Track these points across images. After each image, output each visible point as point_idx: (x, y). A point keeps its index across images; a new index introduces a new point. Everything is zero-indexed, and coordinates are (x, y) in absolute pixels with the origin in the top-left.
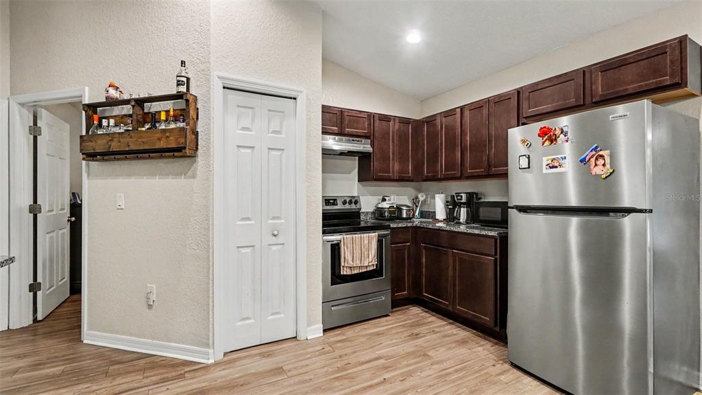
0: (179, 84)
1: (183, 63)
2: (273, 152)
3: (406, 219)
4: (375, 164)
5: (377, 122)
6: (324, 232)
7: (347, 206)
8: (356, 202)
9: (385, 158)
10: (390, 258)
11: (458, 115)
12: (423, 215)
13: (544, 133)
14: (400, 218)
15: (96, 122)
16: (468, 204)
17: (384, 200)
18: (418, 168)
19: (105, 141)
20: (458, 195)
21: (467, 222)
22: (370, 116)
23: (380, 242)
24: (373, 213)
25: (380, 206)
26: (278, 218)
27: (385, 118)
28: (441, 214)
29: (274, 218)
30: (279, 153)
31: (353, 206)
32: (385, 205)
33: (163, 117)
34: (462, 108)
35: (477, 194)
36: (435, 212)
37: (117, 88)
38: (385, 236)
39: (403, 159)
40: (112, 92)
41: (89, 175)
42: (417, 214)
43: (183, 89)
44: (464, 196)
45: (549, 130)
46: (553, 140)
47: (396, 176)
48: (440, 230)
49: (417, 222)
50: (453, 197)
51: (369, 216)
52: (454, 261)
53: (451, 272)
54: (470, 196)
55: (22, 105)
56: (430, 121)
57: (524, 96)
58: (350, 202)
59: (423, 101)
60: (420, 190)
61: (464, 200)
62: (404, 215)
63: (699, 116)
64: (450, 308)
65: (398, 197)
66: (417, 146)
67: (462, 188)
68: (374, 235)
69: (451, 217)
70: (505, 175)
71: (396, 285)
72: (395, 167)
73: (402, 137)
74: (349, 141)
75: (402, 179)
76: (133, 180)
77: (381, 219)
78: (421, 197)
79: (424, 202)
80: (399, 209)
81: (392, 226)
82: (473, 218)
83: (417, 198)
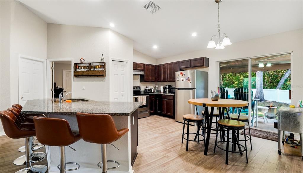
0: (102, 60)
1: (102, 55)
2: (122, 76)
3: (153, 92)
4: (145, 77)
5: (145, 66)
6: (134, 95)
7: (137, 89)
8: (140, 88)
9: (147, 76)
10: (149, 102)
11: (166, 65)
12: (157, 91)
13: (181, 74)
14: (151, 92)
15: (77, 68)
16: (169, 88)
17: (147, 87)
18: (156, 78)
19: (81, 73)
20: (166, 86)
21: (168, 93)
22: (144, 64)
23: (147, 98)
24: (144, 91)
25: (146, 89)
26: (123, 92)
27: (147, 65)
28: (162, 91)
29: (122, 92)
30: (123, 76)
31: (139, 89)
32: (147, 89)
33: (97, 67)
34: (167, 64)
35: (171, 86)
36: (160, 91)
37: (83, 59)
38: (148, 96)
39: (152, 76)
40: (82, 61)
41: (73, 81)
42: (156, 91)
43: (103, 61)
44: (168, 86)
45: (182, 73)
46: (183, 75)
47: (150, 81)
48: (162, 95)
49: (156, 93)
50: (165, 86)
51: (143, 92)
52: (165, 102)
53: (164, 105)
54: (169, 86)
55: (50, 61)
56: (159, 66)
57: (180, 63)
58: (138, 88)
59: (157, 59)
60: (156, 85)
61: (168, 87)
62: (152, 91)
63: (208, 71)
64: (164, 114)
65: (150, 86)
66: (156, 72)
67: (167, 84)
68: (145, 96)
69: (165, 92)
70: (175, 81)
71: (151, 109)
72: (150, 78)
73: (152, 70)
74: (138, 71)
75: (152, 81)
76: (87, 82)
77: (146, 92)
78: (157, 87)
79: (158, 88)
80: (151, 90)
81: (150, 94)
82: (170, 92)
83: (156, 87)
